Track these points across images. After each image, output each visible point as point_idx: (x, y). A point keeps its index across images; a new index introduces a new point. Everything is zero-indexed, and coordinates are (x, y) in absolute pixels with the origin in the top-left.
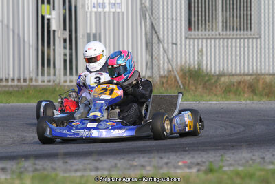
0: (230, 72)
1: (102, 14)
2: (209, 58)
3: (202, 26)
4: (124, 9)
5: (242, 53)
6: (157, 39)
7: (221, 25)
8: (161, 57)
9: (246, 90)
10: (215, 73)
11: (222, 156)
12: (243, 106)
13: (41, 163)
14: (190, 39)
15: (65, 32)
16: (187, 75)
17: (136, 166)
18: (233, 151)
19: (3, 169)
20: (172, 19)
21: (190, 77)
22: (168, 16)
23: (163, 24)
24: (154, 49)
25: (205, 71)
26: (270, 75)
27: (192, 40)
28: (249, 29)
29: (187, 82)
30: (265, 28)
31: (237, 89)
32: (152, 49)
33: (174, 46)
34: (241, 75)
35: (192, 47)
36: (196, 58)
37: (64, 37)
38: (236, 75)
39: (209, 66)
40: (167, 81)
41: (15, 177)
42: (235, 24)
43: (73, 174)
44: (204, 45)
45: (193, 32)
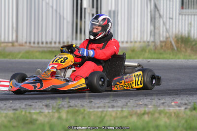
2: (196, 29)
3: (191, 6)
6: (158, 15)
8: (161, 28)
13: (73, 102)
14: (182, 15)
15: (93, 9)
16: (180, 40)
17: (141, 104)
19: (47, 106)
21: (182, 42)
24: (156, 22)
25: (192, 37)
27: (184, 16)
29: (180, 46)
32: (155, 22)
33: (171, 20)
35: (183, 21)
36: (187, 29)
37: (93, 13)
40: (165, 45)
41: (54, 111)
43: (96, 110)
44: (193, 19)
45: (184, 10)
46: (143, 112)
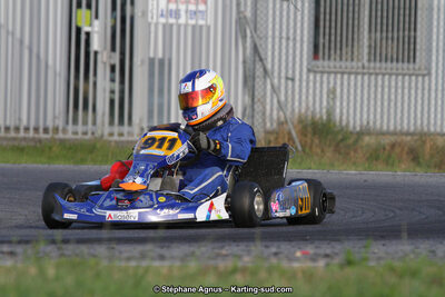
0: (378, 127)
1: (175, 28)
2: (345, 104)
3: (335, 51)
4: (210, 21)
5: (399, 98)
6: (262, 70)
7: (366, 50)
8: (268, 100)
9: (405, 156)
10: (354, 127)
12: (398, 179)
14: (315, 72)
15: (113, 54)
16: (309, 129)
18: (383, 242)
20: (288, 39)
21: (314, 133)
22: (281, 34)
23: (273, 46)
24: (257, 87)
25: (338, 124)
27: (318, 76)
28: (412, 60)
29: (309, 141)
30: (437, 58)
31: (389, 156)
32: (254, 86)
33: (290, 83)
34: (395, 134)
35: (318, 85)
36: (325, 103)
37: (112, 62)
38: (388, 133)
39: (344, 118)
40: (276, 139)
42: (390, 49)
44: (339, 82)
45: (320, 63)
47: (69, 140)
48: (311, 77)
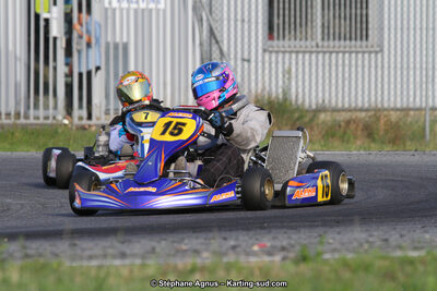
0: (334, 104)
2: (300, 83)
3: (290, 32)
5: (353, 75)
6: (218, 52)
7: (319, 30)
9: (359, 133)
10: (310, 106)
11: (320, 236)
12: (354, 159)
13: (34, 246)
14: (271, 52)
17: (185, 251)
18: (338, 230)
20: (243, 21)
22: (236, 16)
23: (229, 29)
25: (293, 102)
26: (397, 110)
28: (364, 38)
30: (389, 35)
31: (345, 133)
33: (246, 64)
34: (350, 111)
35: (273, 65)
36: (280, 83)
38: (343, 110)
39: (300, 96)
42: (343, 29)
43: (85, 263)
44: (294, 62)
45: (275, 42)
46: (189, 267)
47: (31, 125)
48: (267, 58)
